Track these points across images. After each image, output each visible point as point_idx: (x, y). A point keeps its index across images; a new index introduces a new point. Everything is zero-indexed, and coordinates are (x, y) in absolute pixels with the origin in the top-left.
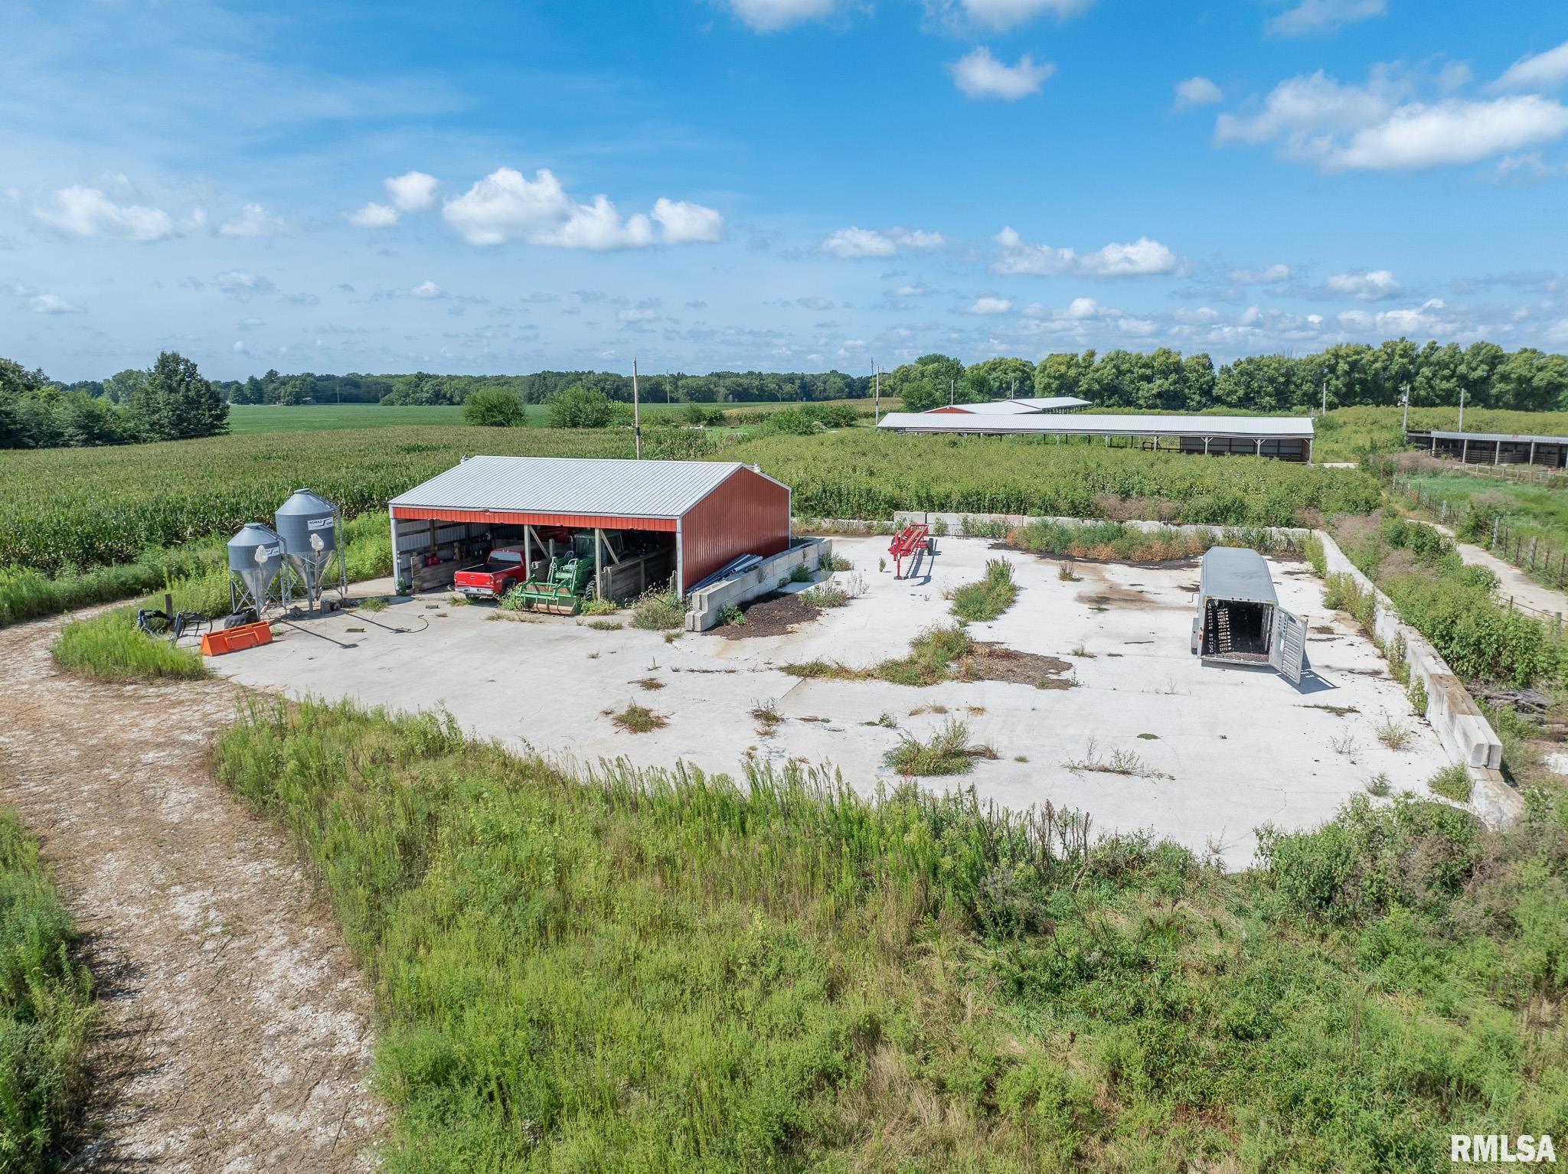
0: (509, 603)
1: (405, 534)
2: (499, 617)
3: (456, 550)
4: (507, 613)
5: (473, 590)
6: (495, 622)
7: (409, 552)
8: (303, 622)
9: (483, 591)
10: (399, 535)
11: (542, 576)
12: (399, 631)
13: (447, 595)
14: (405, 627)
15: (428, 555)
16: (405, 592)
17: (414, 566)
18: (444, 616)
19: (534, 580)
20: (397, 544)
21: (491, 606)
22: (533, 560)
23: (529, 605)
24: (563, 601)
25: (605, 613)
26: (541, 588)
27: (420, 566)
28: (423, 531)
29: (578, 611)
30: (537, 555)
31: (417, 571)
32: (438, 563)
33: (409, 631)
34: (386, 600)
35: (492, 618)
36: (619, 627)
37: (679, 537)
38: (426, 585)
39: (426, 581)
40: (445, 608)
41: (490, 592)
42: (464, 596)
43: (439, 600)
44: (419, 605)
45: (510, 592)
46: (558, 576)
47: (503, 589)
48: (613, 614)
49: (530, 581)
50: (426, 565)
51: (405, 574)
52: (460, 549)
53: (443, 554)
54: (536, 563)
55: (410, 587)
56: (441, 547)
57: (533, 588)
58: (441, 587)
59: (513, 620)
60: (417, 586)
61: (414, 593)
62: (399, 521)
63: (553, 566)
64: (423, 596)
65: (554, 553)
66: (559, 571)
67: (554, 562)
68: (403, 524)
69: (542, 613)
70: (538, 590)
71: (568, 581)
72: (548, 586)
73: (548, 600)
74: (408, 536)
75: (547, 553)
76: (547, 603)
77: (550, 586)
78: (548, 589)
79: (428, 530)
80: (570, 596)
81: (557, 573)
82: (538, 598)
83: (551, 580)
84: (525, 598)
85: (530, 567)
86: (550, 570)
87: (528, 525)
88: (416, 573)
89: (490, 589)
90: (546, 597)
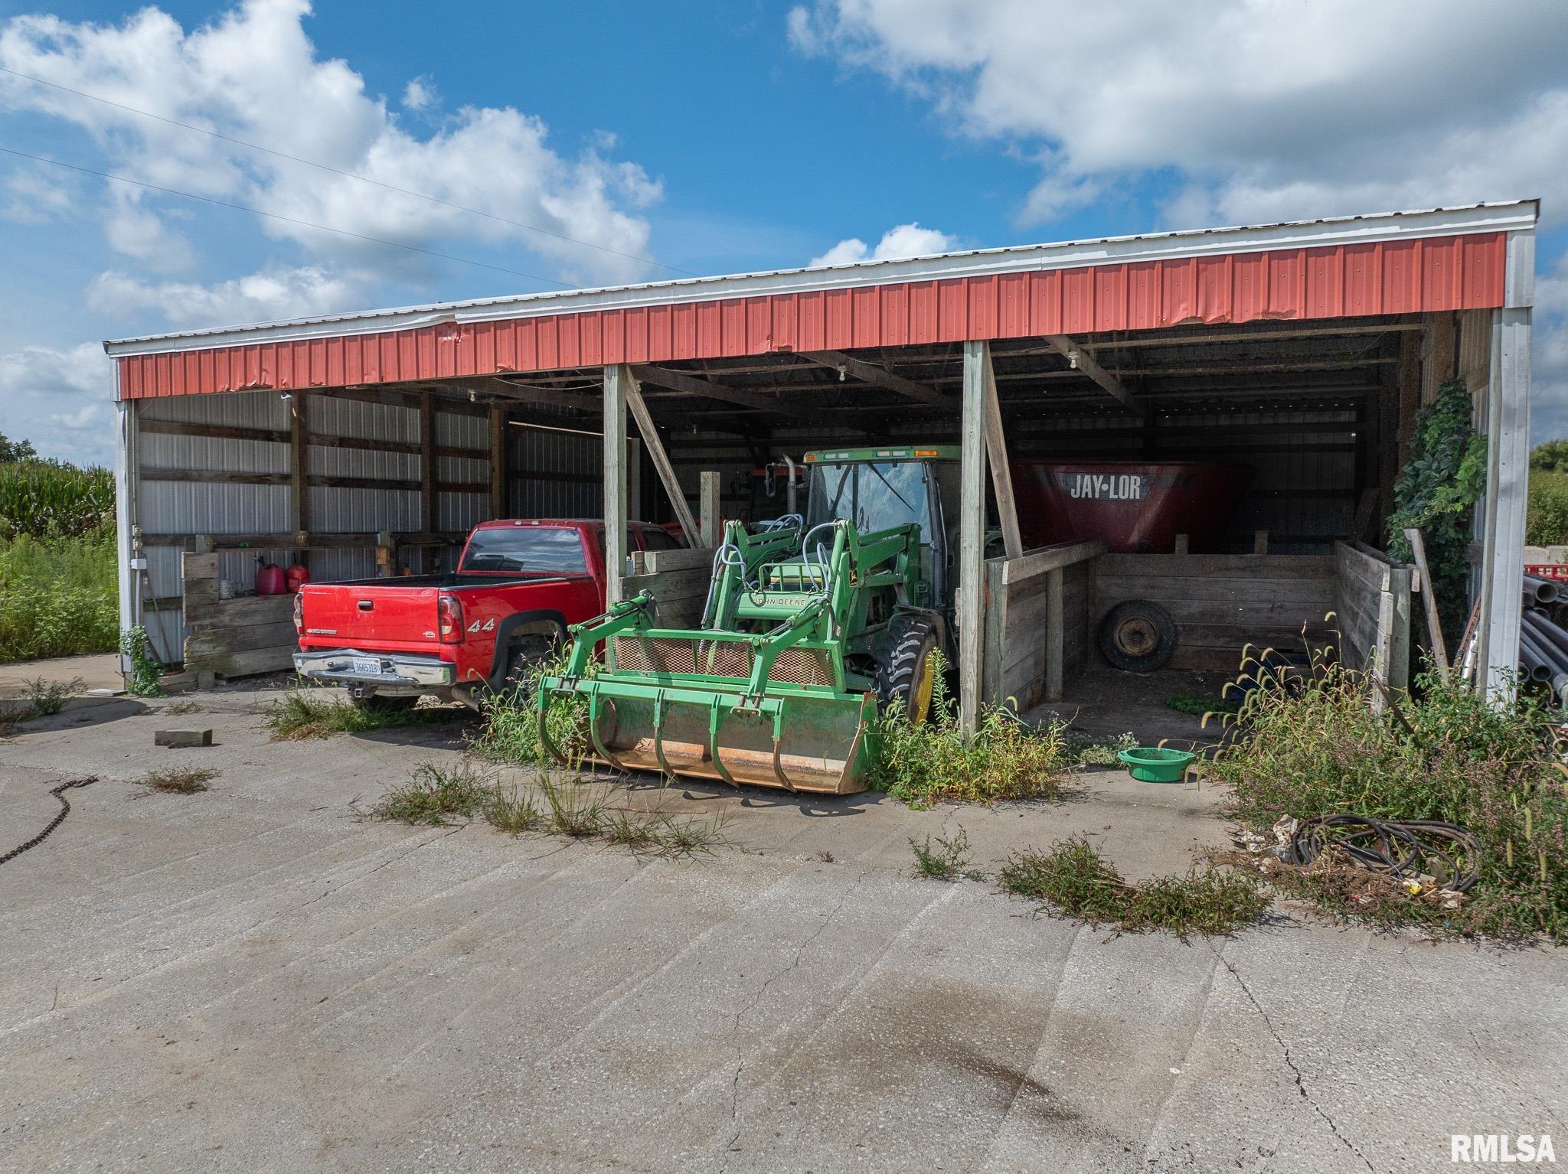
1: (183, 476)
3: (383, 558)
10: (147, 473)
15: (279, 557)
17: (194, 584)
18: (192, 784)
19: (641, 615)
20: (135, 499)
23: (607, 737)
26: (673, 656)
27: (228, 589)
28: (262, 479)
31: (212, 605)
38: (244, 662)
39: (247, 646)
40: (238, 744)
41: (439, 679)
46: (747, 605)
47: (497, 666)
49: (624, 617)
50: (253, 590)
51: (165, 615)
52: (394, 555)
54: (651, 561)
57: (637, 656)
62: (149, 422)
63: (726, 559)
65: (725, 515)
66: (756, 586)
67: (735, 542)
68: (178, 439)
69: (684, 781)
70: (660, 666)
71: (812, 623)
72: (708, 643)
73: (722, 710)
74: (193, 487)
75: (691, 522)
76: (712, 730)
77: (722, 644)
78: (710, 661)
79: (285, 479)
80: (830, 695)
81: (745, 596)
82: (666, 704)
83: (718, 623)
84: (593, 700)
85: (623, 565)
86: (715, 574)
87: (622, 367)
88: (201, 611)
89: (437, 662)
90: (708, 698)
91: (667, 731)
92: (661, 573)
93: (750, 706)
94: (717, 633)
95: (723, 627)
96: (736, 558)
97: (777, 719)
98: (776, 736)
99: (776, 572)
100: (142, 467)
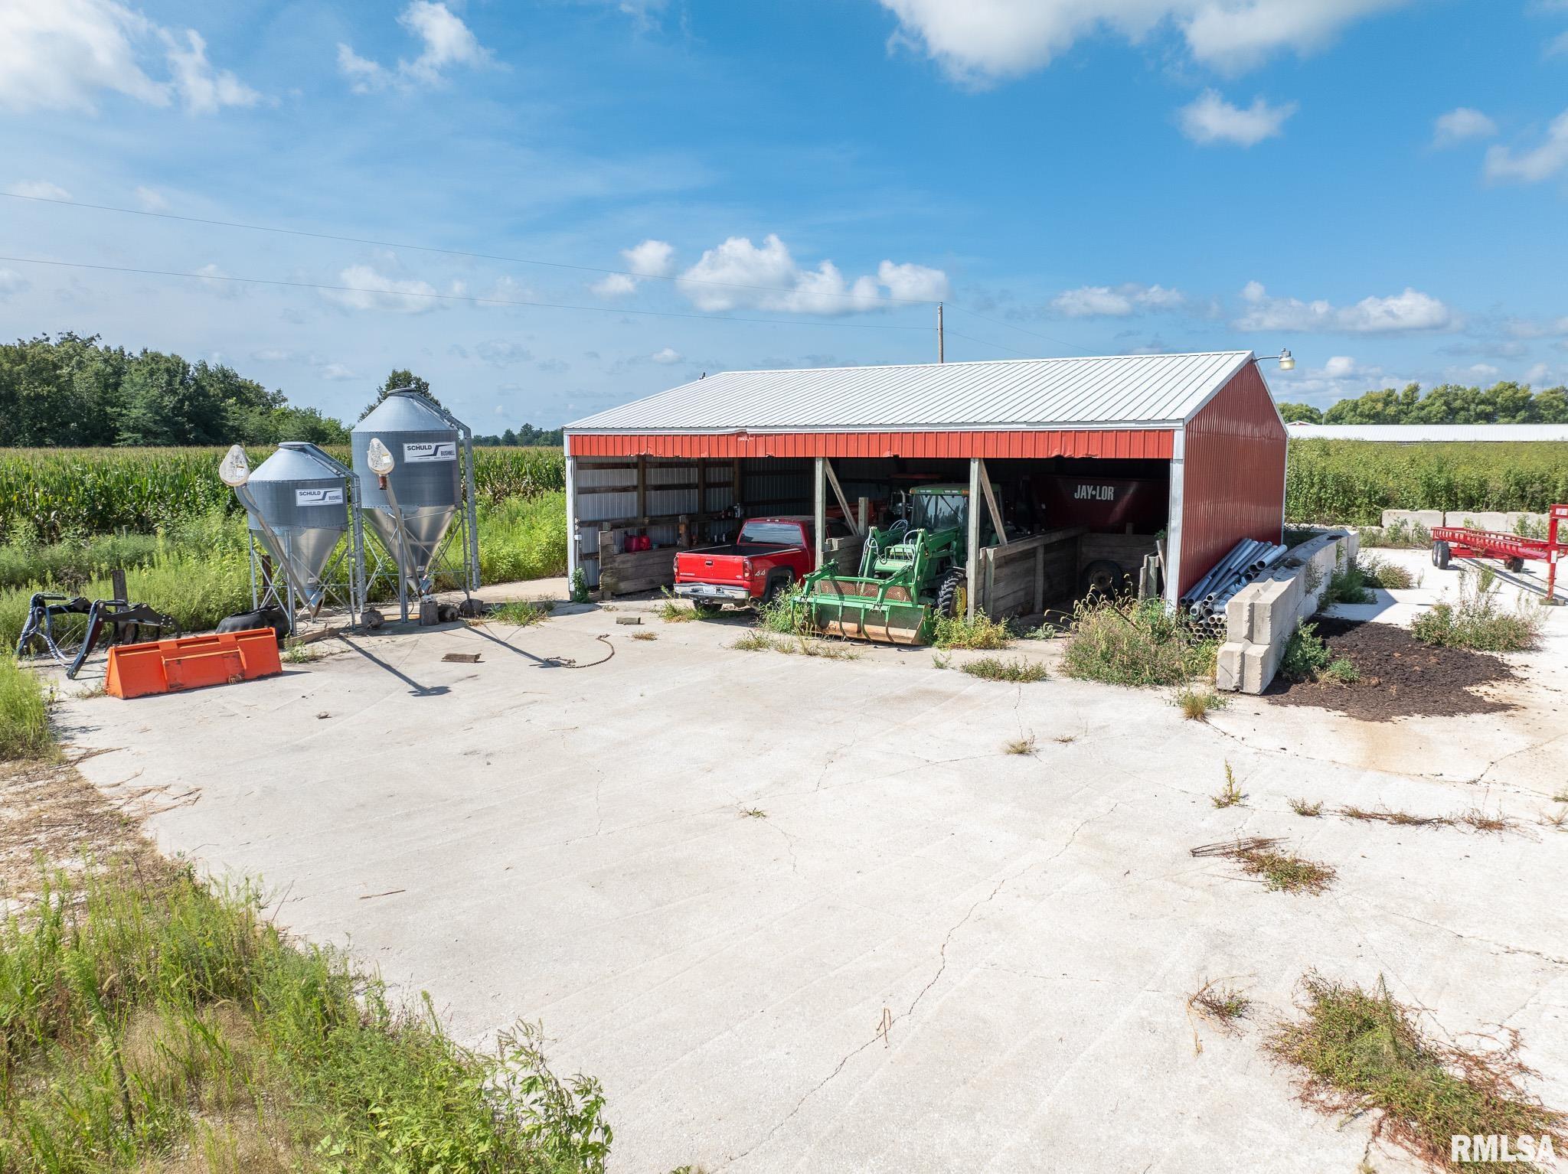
0: (781, 618)
1: (592, 491)
2: (759, 645)
3: (682, 529)
4: (776, 636)
5: (709, 590)
6: (751, 654)
7: (596, 524)
8: (374, 640)
9: (728, 592)
10: (580, 491)
11: (850, 564)
12: (550, 663)
13: (660, 604)
14: (565, 655)
15: (633, 531)
16: (586, 596)
17: (604, 548)
18: (649, 637)
19: (832, 570)
20: (576, 505)
21: (742, 623)
22: (829, 532)
23: (819, 621)
24: (899, 617)
25: (987, 645)
26: (846, 588)
27: (615, 549)
28: (625, 489)
29: (926, 639)
30: (836, 526)
31: (611, 558)
32: (649, 548)
33: (570, 664)
34: (549, 608)
35: (746, 646)
36: (1037, 675)
37: (1177, 472)
38: (624, 586)
39: (625, 579)
40: (652, 624)
41: (741, 594)
42: (689, 604)
43: (644, 611)
44: (605, 618)
45: (782, 597)
46: (879, 565)
47: (766, 592)
48: (1004, 647)
49: (824, 571)
50: (626, 549)
51: (589, 563)
52: (688, 528)
53: (658, 533)
54: (835, 542)
55: (595, 588)
56: (655, 521)
57: (829, 587)
58: (651, 592)
59: (792, 651)
60: (607, 587)
61: (603, 598)
62: (580, 465)
63: (869, 544)
64: (618, 604)
65: (870, 522)
66: (883, 557)
67: (874, 536)
68: (589, 472)
69: (850, 639)
70: (840, 592)
71: (905, 575)
72: (861, 583)
73: (866, 610)
74: (596, 495)
75: (854, 524)
76: (862, 618)
77: (866, 583)
78: (862, 591)
79: (635, 488)
80: (910, 605)
81: (878, 561)
82: (843, 607)
83: (865, 574)
84: (814, 605)
85: (823, 545)
86: (865, 552)
87: (824, 458)
88: (607, 561)
89: (742, 589)
90: (860, 606)
91: (844, 619)
92: (840, 549)
93: (877, 608)
94: (865, 578)
95: (868, 576)
96: (874, 544)
97: (887, 614)
98: (887, 621)
99: (892, 551)
100: (579, 488)
